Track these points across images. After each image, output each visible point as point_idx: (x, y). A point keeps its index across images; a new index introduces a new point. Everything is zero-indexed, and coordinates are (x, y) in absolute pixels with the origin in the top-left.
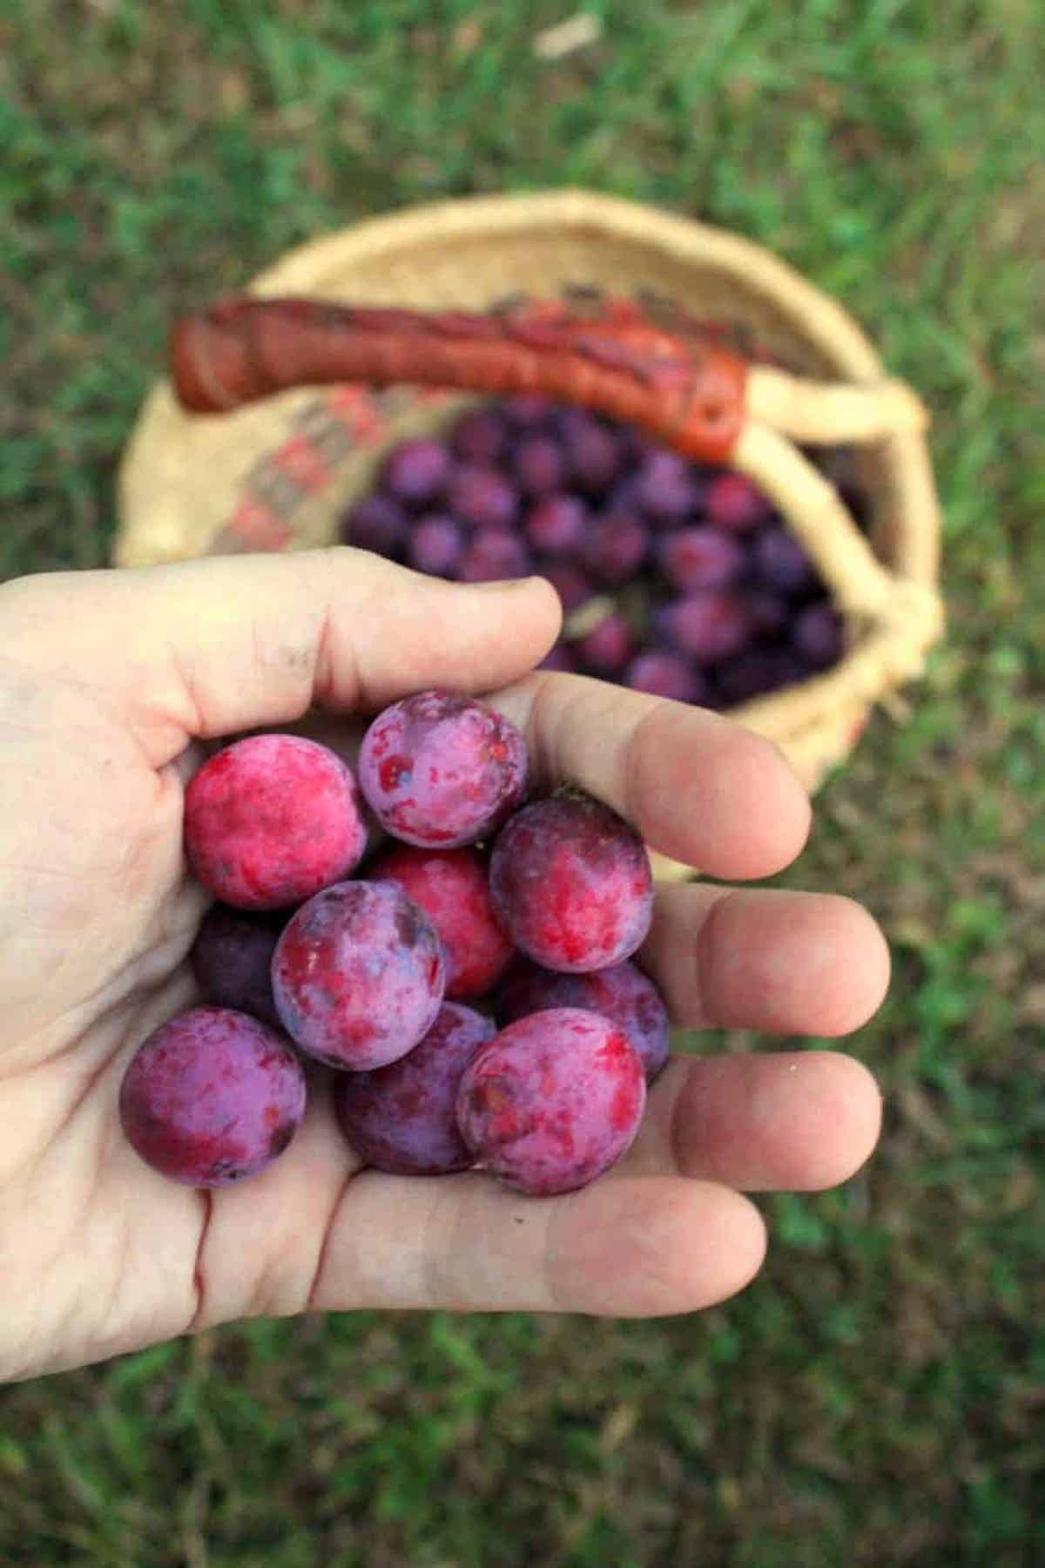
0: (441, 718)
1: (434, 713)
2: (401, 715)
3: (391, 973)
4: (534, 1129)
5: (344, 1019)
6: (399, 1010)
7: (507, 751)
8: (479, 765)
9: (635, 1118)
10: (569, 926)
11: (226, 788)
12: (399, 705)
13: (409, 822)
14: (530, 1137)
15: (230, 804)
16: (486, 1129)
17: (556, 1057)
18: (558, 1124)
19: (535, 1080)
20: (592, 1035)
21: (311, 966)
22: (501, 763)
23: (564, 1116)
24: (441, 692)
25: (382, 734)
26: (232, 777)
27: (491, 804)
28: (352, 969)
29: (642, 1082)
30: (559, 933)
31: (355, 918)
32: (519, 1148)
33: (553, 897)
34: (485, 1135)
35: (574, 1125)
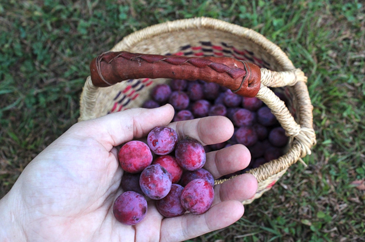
0: (161, 131)
1: (159, 130)
2: (153, 133)
3: (164, 178)
4: (197, 203)
5: (158, 188)
6: (167, 185)
7: (173, 134)
8: (169, 137)
9: (213, 195)
10: (192, 159)
11: (129, 150)
12: (152, 131)
13: (160, 151)
14: (197, 204)
15: (130, 153)
16: (188, 205)
17: (197, 189)
18: (201, 200)
19: (194, 194)
20: (202, 183)
21: (150, 181)
22: (173, 136)
23: (201, 199)
24: (159, 127)
25: (151, 137)
26: (130, 148)
27: (173, 144)
28: (157, 179)
29: (213, 188)
30: (191, 160)
31: (155, 171)
32: (195, 207)
33: (189, 154)
34: (189, 206)
35: (204, 200)
